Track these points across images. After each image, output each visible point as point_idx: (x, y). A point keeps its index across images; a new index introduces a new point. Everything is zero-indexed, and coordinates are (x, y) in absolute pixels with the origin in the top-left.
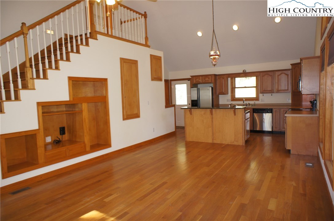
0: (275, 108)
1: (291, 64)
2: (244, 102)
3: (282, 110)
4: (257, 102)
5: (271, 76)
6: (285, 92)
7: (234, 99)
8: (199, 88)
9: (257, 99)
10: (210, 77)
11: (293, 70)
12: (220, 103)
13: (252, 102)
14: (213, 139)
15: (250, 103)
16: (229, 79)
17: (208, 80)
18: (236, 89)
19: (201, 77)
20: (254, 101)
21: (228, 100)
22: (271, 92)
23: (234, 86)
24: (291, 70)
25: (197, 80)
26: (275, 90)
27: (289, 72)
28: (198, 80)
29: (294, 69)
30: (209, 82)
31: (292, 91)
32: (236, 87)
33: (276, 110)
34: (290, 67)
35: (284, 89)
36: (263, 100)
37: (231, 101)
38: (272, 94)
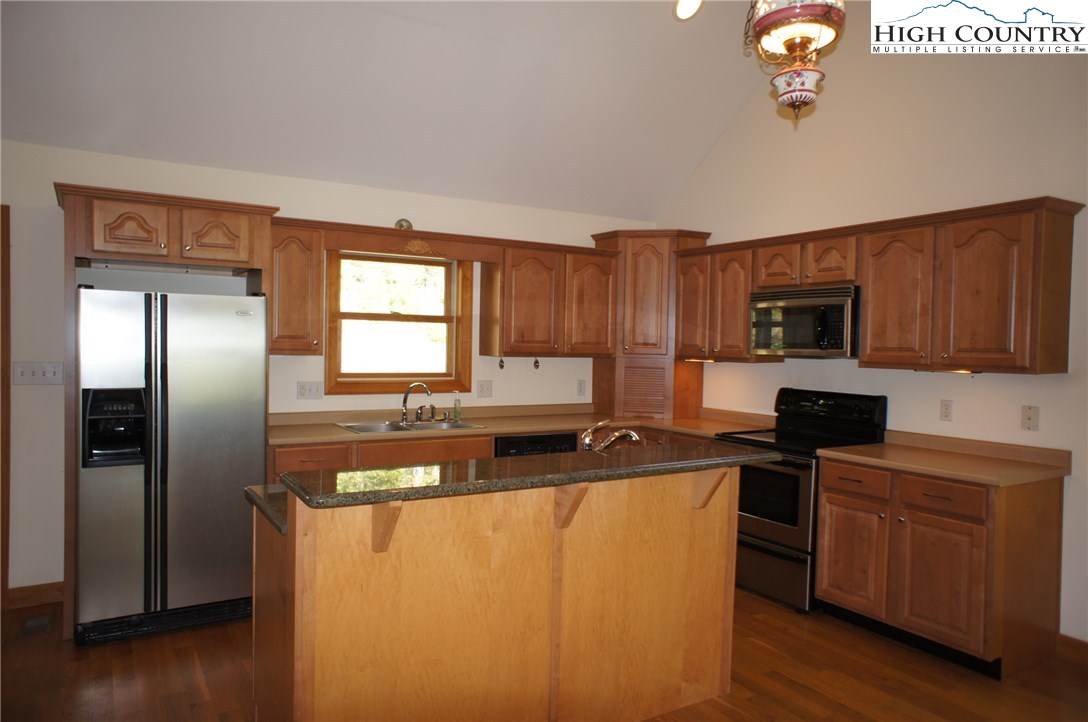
2: (405, 401)
5: (549, 270)
7: (333, 379)
8: (164, 298)
9: (450, 381)
10: (243, 221)
15: (437, 405)
20: (457, 395)
21: (303, 390)
22: (549, 349)
24: (618, 258)
26: (562, 341)
27: (612, 262)
28: (140, 233)
29: (634, 254)
36: (486, 389)
37: (326, 394)
38: (537, 362)
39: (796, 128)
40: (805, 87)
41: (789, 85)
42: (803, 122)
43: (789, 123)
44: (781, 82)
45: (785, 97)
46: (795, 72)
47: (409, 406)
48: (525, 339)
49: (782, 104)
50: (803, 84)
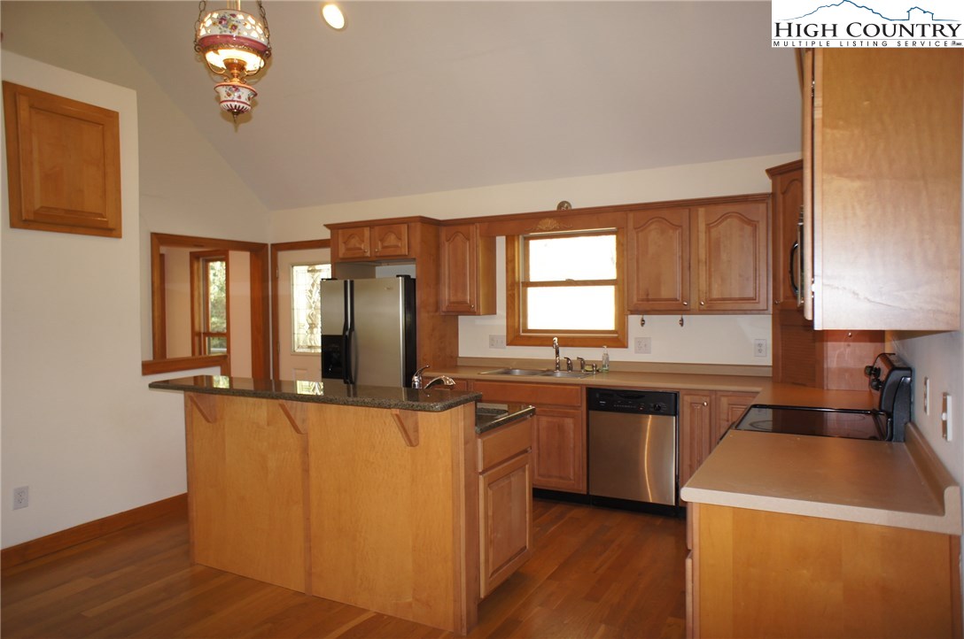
0: (690, 392)
1: (770, 172)
2: (557, 353)
3: (724, 401)
4: (616, 355)
5: (676, 227)
6: (745, 312)
7: (519, 335)
8: (352, 283)
9: (616, 339)
10: (404, 228)
11: (780, 198)
12: (464, 352)
13: (593, 355)
14: (309, 574)
15: (586, 358)
16: (501, 242)
17: (397, 246)
18: (530, 290)
19: (367, 232)
20: (605, 350)
21: (493, 342)
22: (678, 308)
23: (520, 277)
24: (770, 201)
25: (354, 242)
26: (694, 298)
27: (762, 207)
28: (358, 245)
29: (783, 193)
30: (398, 253)
31: (774, 304)
32: (532, 279)
33: (696, 399)
34: (764, 185)
35: (737, 296)
36: (643, 346)
37: (507, 345)
38: (682, 320)
39: (236, 130)
40: (242, 100)
41: (229, 95)
42: (242, 126)
43: (230, 125)
44: (223, 91)
45: (225, 104)
46: (234, 86)
47: (562, 357)
48: (650, 297)
49: (222, 109)
50: (239, 97)
